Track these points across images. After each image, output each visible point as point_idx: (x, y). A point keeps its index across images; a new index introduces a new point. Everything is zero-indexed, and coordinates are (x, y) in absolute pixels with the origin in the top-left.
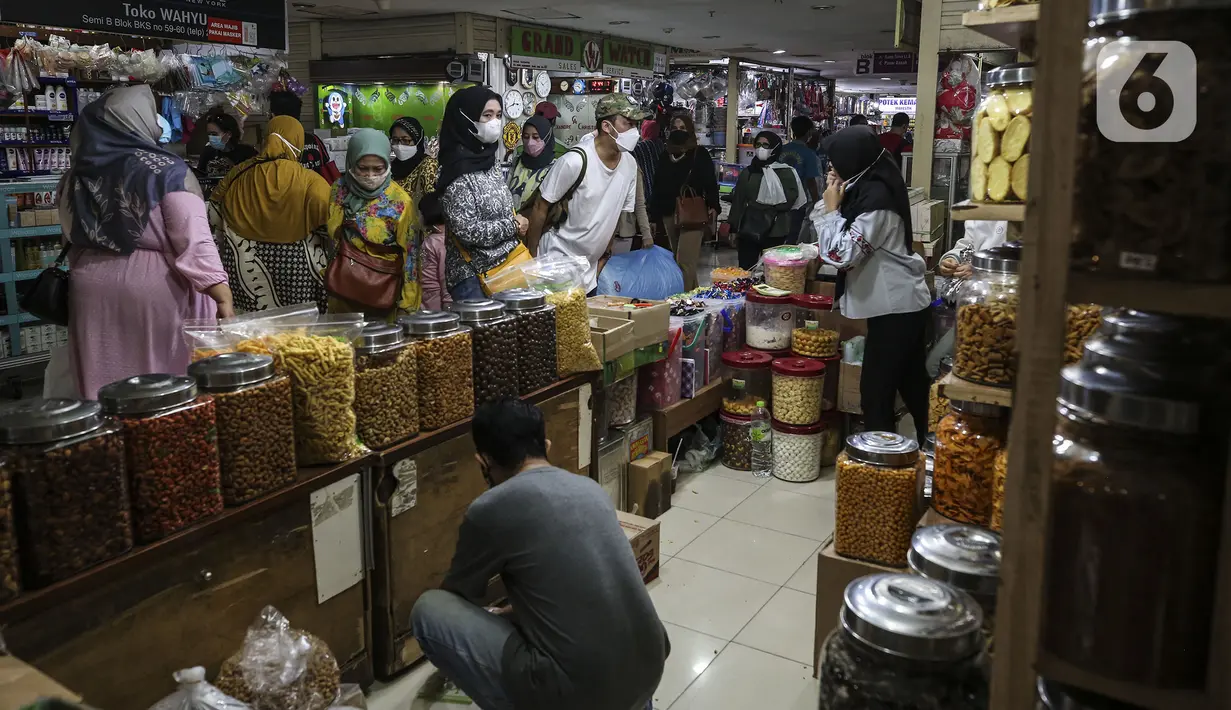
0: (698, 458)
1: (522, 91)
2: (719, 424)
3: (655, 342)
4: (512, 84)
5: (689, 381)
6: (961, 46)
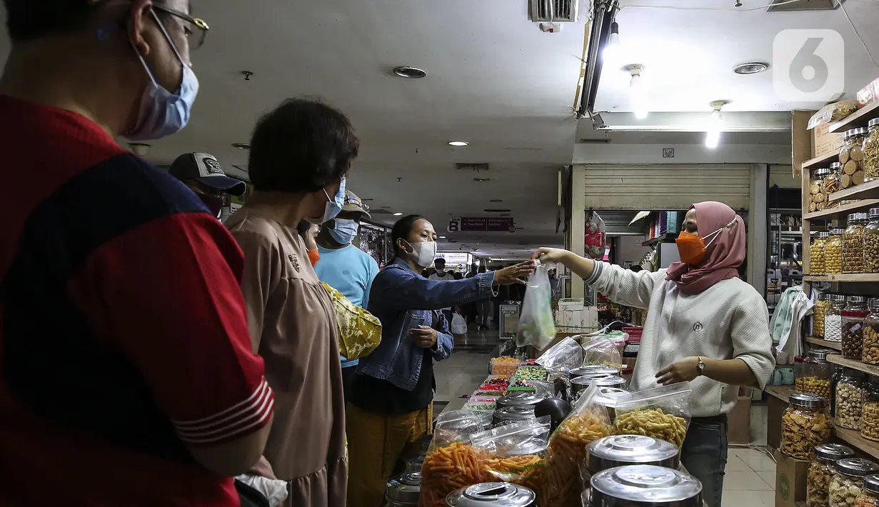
6: (599, 206)
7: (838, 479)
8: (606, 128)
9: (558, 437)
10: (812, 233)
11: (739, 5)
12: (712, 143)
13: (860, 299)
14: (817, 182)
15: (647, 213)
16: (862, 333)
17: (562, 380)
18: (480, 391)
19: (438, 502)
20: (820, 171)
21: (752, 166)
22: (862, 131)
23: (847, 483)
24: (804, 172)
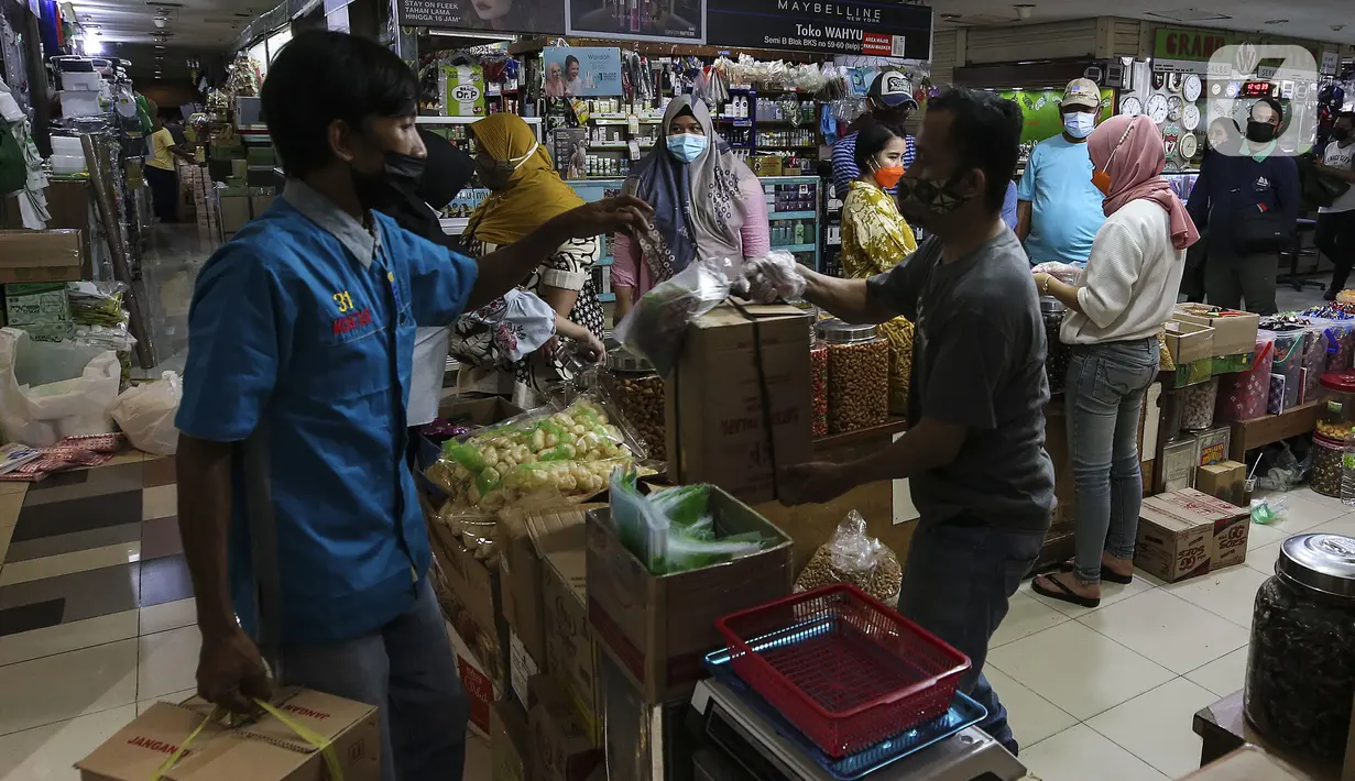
0: (1282, 478)
1: (1169, 95)
2: (1311, 445)
3: (1239, 352)
4: (1157, 87)
5: (1277, 397)
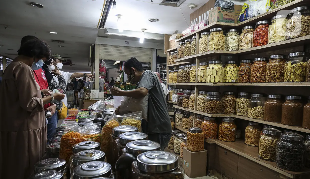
6: (104, 59)
7: (176, 139)
8: (108, 33)
9: (105, 127)
10: (169, 70)
11: (152, 2)
12: (142, 41)
13: (181, 90)
14: (171, 56)
15: (119, 62)
16: (182, 99)
17: (99, 113)
18: (66, 120)
19: (67, 149)
20: (172, 53)
21: (152, 49)
22: (183, 43)
23: (178, 140)
24: (167, 52)
